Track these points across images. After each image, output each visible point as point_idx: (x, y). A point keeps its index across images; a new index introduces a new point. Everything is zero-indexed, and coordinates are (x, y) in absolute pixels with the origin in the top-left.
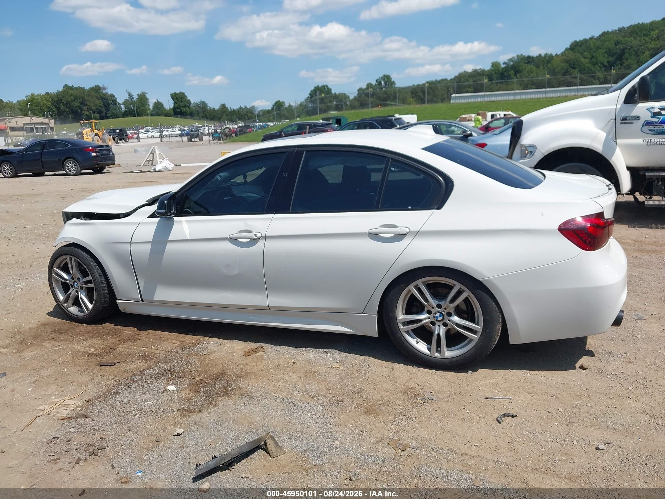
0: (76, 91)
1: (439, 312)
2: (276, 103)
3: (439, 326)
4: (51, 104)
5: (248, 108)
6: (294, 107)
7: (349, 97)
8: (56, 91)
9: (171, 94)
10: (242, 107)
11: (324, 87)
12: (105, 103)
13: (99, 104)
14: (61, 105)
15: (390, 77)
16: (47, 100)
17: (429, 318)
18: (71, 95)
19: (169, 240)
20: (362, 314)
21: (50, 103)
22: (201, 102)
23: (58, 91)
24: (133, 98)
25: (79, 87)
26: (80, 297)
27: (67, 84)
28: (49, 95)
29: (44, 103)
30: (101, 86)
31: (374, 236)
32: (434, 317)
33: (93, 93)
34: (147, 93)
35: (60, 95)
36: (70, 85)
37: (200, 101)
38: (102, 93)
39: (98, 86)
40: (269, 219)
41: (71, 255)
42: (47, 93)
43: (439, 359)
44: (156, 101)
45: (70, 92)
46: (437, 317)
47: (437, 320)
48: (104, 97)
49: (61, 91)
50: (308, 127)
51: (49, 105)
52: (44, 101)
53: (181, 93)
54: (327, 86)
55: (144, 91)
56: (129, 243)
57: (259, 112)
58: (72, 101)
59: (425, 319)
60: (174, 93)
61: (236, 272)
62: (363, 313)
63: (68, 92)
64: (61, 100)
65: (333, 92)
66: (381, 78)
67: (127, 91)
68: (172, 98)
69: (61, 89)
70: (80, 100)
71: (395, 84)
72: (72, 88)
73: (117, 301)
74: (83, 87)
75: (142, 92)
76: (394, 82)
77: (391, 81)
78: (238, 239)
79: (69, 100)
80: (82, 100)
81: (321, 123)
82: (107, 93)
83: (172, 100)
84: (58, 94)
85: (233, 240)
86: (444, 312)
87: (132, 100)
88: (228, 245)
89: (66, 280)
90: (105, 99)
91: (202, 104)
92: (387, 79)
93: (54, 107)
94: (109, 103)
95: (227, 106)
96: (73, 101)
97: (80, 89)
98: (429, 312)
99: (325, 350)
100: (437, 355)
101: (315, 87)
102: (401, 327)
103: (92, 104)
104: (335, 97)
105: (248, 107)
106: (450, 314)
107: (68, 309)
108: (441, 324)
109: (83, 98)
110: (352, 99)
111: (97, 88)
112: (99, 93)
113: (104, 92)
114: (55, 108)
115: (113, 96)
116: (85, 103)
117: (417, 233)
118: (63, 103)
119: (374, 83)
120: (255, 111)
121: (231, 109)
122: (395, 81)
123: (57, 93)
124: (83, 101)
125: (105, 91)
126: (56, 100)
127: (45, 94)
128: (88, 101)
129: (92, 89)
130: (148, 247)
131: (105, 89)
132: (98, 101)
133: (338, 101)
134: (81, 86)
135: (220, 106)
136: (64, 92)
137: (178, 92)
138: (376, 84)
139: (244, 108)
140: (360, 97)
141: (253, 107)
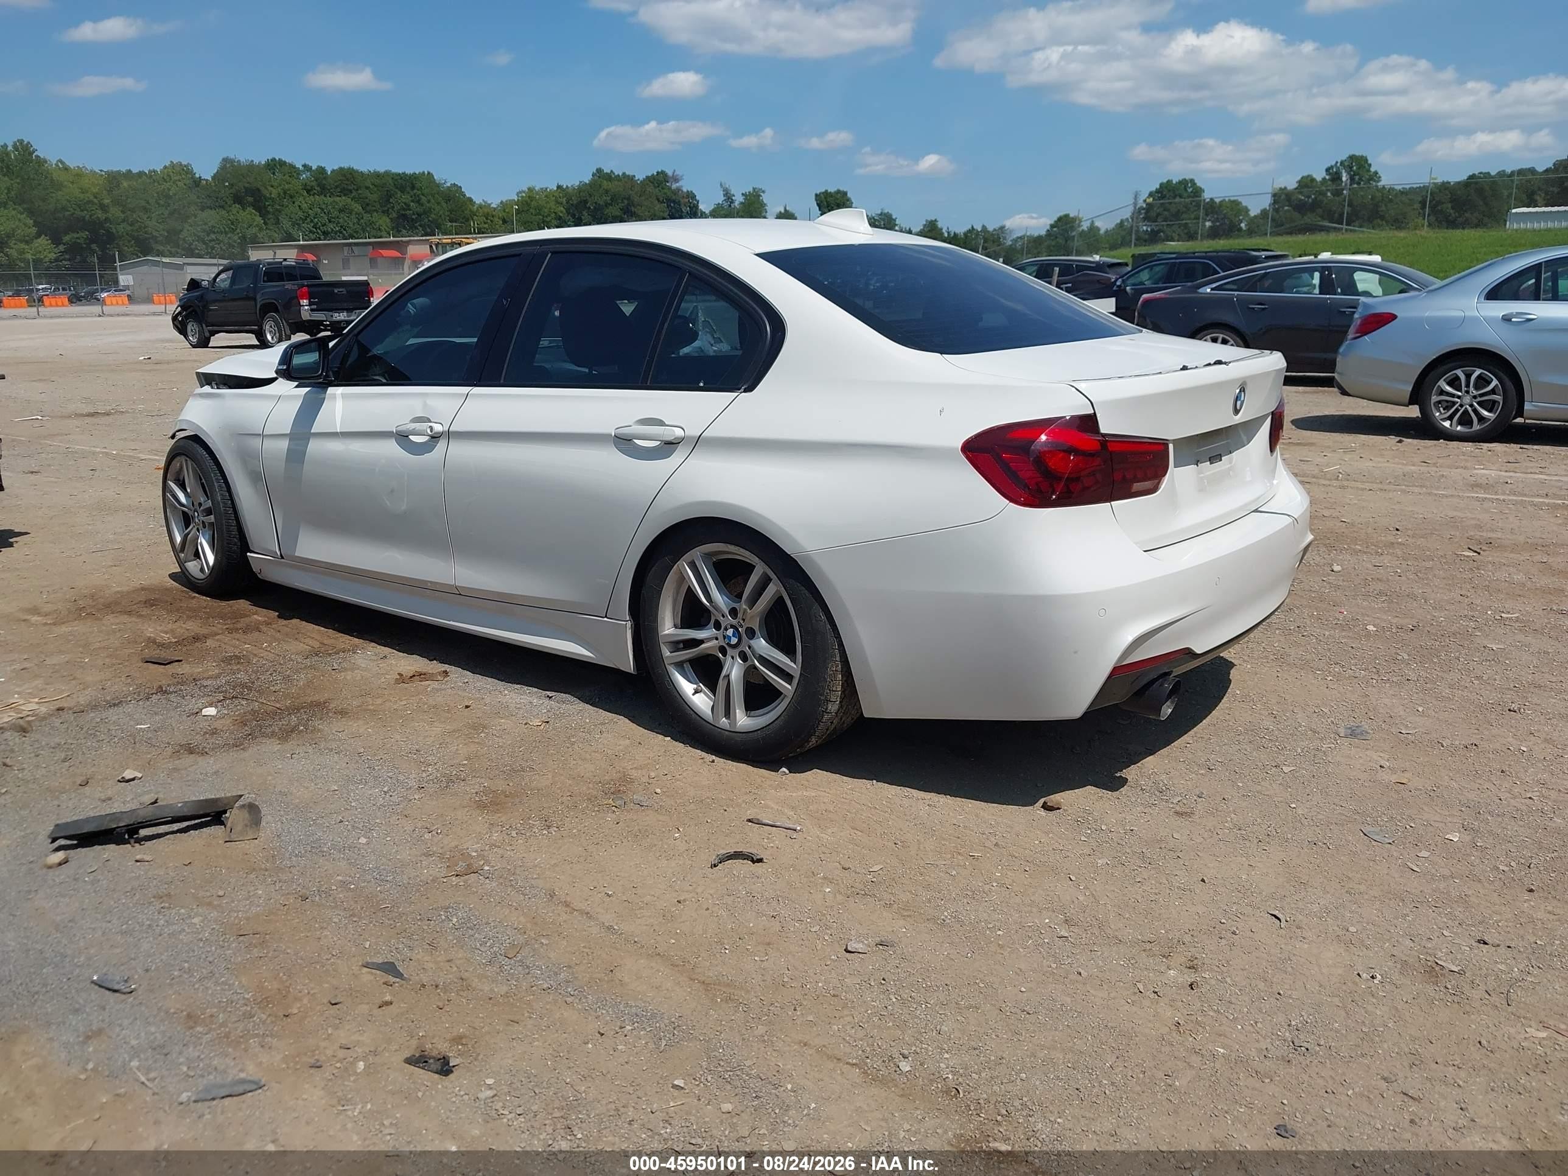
0: (616, 183)
1: (732, 626)
2: (1060, 219)
3: (733, 658)
4: (564, 211)
5: (989, 231)
6: (1102, 232)
7: (1247, 210)
8: (578, 183)
9: (816, 195)
10: (975, 227)
11: (1184, 183)
12: (673, 210)
13: (661, 213)
14: (585, 213)
15: (1366, 160)
16: (557, 202)
17: (717, 639)
18: (607, 191)
19: (312, 431)
20: (605, 619)
21: (562, 208)
22: (881, 214)
23: (581, 182)
24: (732, 202)
25: (624, 174)
26: (199, 541)
27: (600, 169)
28: (564, 190)
29: (550, 208)
30: (670, 173)
31: (624, 442)
32: (724, 637)
33: (650, 189)
34: (763, 192)
35: (584, 191)
36: (607, 170)
37: (879, 212)
38: (670, 188)
39: (663, 172)
40: (461, 395)
41: (187, 456)
42: (559, 187)
43: (726, 733)
44: (783, 211)
45: (606, 184)
46: (729, 638)
47: (729, 645)
48: (674, 197)
49: (588, 182)
50: (1057, 269)
51: (562, 212)
52: (552, 204)
53: (838, 192)
54: (1192, 181)
55: (758, 186)
56: (260, 435)
57: (1015, 240)
58: (607, 205)
59: (709, 639)
60: (823, 193)
61: (404, 507)
62: (606, 617)
63: (600, 186)
64: (586, 202)
65: (1207, 196)
66: (1342, 163)
67: (721, 185)
68: (818, 204)
69: (587, 178)
70: (623, 202)
71: (1379, 179)
72: (609, 177)
73: (248, 554)
74: (631, 174)
75: (754, 189)
76: (1376, 173)
77: (1369, 171)
78: (410, 437)
79: (602, 203)
80: (626, 202)
81: (1097, 263)
82: (679, 189)
83: (818, 208)
84: (582, 189)
85: (402, 437)
86: (741, 626)
87: (730, 206)
88: (391, 449)
89: (183, 505)
90: (674, 202)
91: (884, 220)
92: (1358, 166)
93: (570, 217)
94: (682, 212)
95: (940, 225)
96: (609, 204)
97: (626, 180)
98: (718, 626)
99: (548, 693)
100: (724, 722)
101: (1161, 185)
102: (666, 652)
103: (647, 213)
104: (1212, 208)
105: (990, 228)
106: (751, 633)
107: (186, 564)
108: (735, 652)
109: (628, 199)
110: (1255, 217)
111: (661, 177)
112: (663, 188)
113: (674, 186)
114: (572, 220)
115: (691, 195)
116: (633, 209)
117: (697, 441)
118: (590, 208)
119: (1319, 175)
120: (1005, 238)
121: (949, 233)
122: (1380, 173)
123: (579, 186)
124: (628, 204)
125: (677, 184)
126: (575, 202)
127: (555, 189)
128: (639, 205)
129: (651, 180)
130: (284, 445)
131: (676, 180)
132: (658, 206)
133: (1217, 220)
134: (627, 173)
135: (925, 226)
136: (592, 184)
137: (832, 189)
138: (1324, 179)
139: (979, 230)
140: (1276, 210)
141: (1002, 228)
